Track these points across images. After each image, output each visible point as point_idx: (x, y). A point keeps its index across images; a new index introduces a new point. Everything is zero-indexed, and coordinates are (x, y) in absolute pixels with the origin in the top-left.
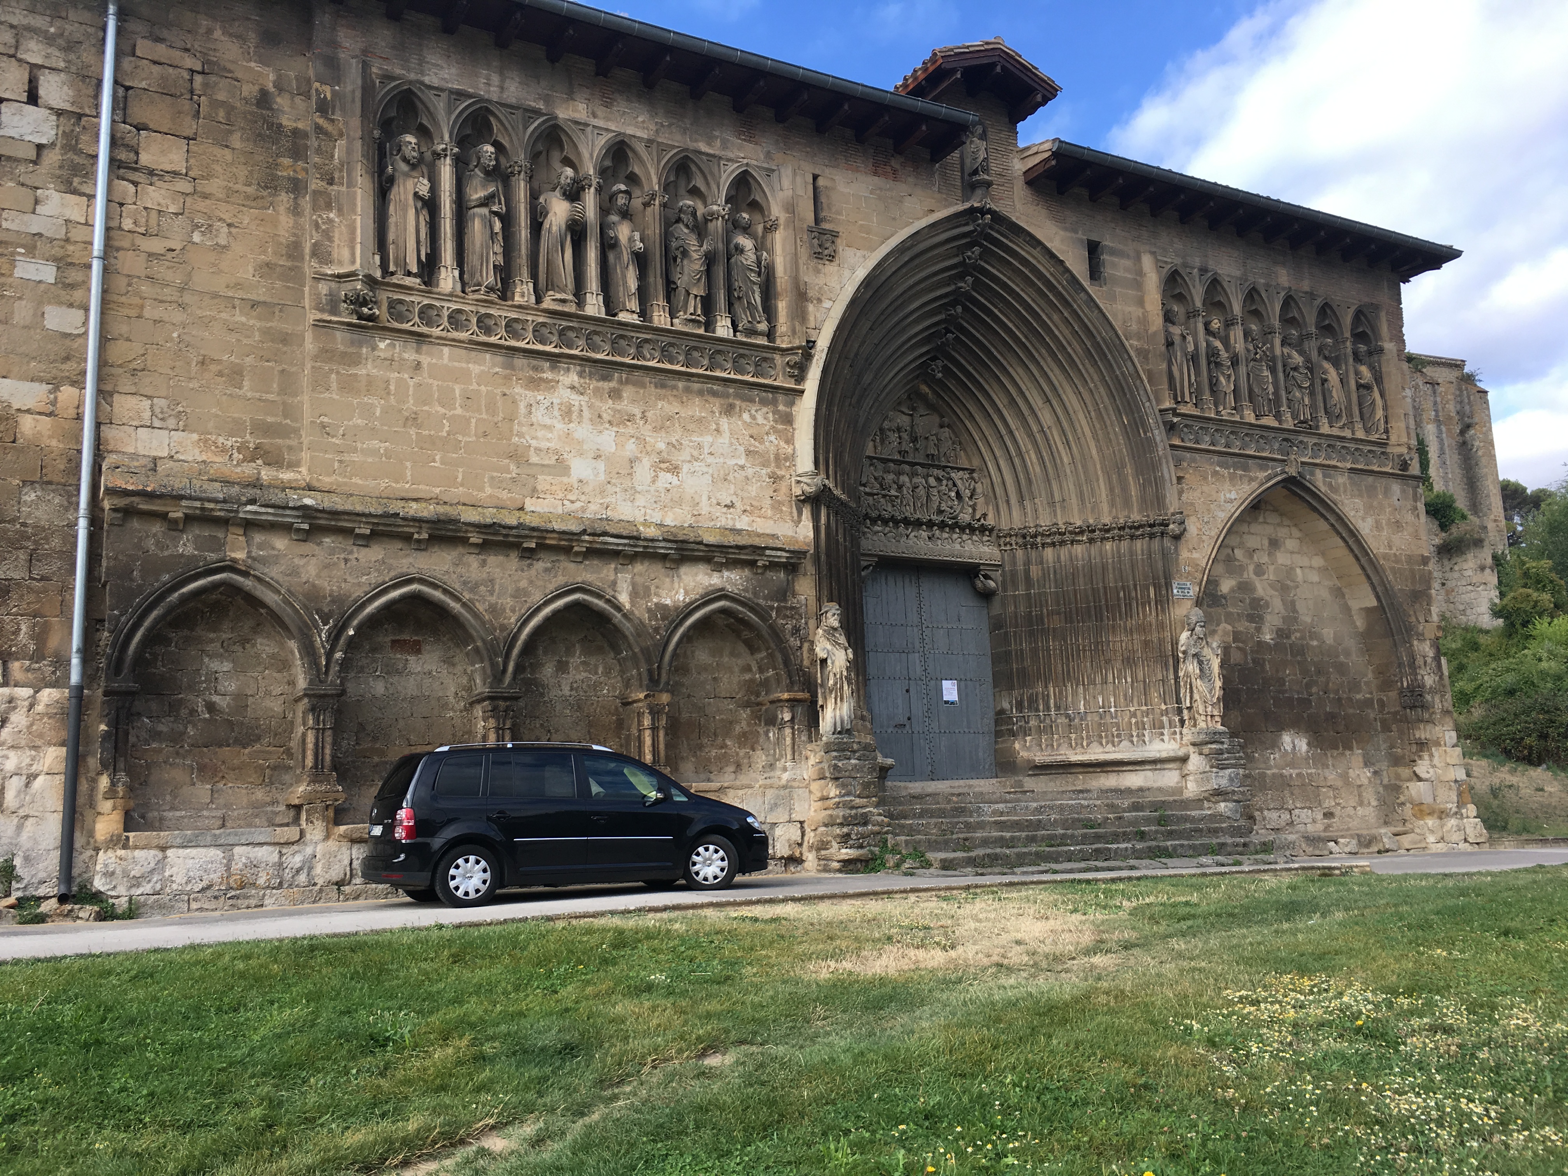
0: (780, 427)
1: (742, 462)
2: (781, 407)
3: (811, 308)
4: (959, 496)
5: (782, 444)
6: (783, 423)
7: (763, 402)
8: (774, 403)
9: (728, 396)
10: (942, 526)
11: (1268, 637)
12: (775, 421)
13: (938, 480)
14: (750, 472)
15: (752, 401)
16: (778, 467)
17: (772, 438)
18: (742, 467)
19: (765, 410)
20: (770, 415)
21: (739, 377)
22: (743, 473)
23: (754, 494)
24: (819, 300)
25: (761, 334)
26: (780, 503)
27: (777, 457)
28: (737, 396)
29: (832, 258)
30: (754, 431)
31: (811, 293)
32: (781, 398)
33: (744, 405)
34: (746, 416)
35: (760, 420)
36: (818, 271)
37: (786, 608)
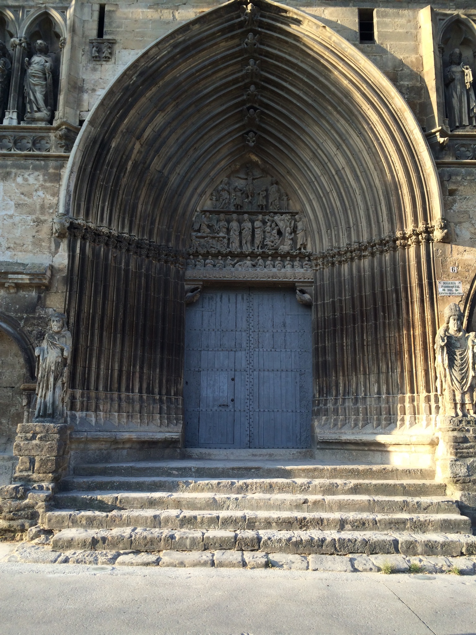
0: (48, 184)
1: (11, 212)
2: (51, 171)
3: (86, 96)
4: (280, 233)
5: (49, 197)
6: (51, 181)
7: (36, 168)
8: (46, 168)
9: (6, 166)
10: (264, 256)
12: (45, 181)
13: (264, 223)
14: (17, 219)
15: (26, 168)
16: (42, 213)
17: (40, 193)
18: (11, 217)
19: (36, 173)
20: (41, 178)
21: (19, 152)
22: (11, 221)
23: (18, 235)
24: (94, 90)
25: (41, 120)
26: (41, 240)
27: (42, 207)
28: (14, 166)
29: (107, 59)
30: (25, 190)
31: (86, 86)
32: (52, 163)
33: (19, 172)
34: (20, 180)
35: (31, 180)
36: (94, 70)
37: (34, 318)
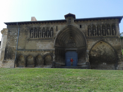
0: (53, 43)
1: (50, 45)
10: (73, 47)
11: (102, 54)
13: (73, 44)
26: (52, 47)
34: (50, 42)
36: (56, 32)
37: (52, 54)
